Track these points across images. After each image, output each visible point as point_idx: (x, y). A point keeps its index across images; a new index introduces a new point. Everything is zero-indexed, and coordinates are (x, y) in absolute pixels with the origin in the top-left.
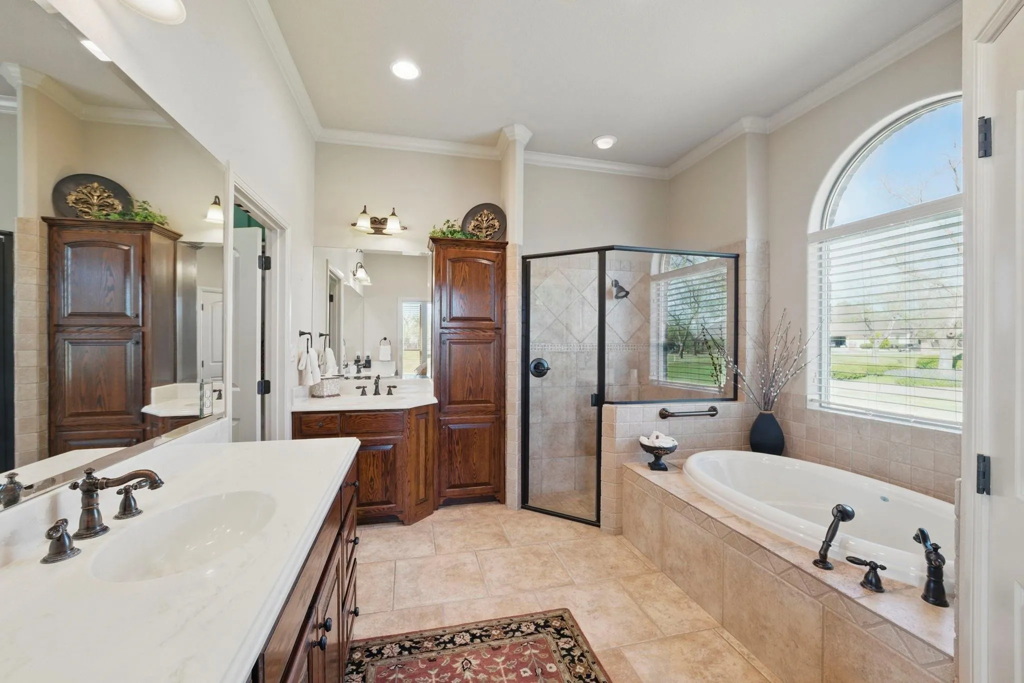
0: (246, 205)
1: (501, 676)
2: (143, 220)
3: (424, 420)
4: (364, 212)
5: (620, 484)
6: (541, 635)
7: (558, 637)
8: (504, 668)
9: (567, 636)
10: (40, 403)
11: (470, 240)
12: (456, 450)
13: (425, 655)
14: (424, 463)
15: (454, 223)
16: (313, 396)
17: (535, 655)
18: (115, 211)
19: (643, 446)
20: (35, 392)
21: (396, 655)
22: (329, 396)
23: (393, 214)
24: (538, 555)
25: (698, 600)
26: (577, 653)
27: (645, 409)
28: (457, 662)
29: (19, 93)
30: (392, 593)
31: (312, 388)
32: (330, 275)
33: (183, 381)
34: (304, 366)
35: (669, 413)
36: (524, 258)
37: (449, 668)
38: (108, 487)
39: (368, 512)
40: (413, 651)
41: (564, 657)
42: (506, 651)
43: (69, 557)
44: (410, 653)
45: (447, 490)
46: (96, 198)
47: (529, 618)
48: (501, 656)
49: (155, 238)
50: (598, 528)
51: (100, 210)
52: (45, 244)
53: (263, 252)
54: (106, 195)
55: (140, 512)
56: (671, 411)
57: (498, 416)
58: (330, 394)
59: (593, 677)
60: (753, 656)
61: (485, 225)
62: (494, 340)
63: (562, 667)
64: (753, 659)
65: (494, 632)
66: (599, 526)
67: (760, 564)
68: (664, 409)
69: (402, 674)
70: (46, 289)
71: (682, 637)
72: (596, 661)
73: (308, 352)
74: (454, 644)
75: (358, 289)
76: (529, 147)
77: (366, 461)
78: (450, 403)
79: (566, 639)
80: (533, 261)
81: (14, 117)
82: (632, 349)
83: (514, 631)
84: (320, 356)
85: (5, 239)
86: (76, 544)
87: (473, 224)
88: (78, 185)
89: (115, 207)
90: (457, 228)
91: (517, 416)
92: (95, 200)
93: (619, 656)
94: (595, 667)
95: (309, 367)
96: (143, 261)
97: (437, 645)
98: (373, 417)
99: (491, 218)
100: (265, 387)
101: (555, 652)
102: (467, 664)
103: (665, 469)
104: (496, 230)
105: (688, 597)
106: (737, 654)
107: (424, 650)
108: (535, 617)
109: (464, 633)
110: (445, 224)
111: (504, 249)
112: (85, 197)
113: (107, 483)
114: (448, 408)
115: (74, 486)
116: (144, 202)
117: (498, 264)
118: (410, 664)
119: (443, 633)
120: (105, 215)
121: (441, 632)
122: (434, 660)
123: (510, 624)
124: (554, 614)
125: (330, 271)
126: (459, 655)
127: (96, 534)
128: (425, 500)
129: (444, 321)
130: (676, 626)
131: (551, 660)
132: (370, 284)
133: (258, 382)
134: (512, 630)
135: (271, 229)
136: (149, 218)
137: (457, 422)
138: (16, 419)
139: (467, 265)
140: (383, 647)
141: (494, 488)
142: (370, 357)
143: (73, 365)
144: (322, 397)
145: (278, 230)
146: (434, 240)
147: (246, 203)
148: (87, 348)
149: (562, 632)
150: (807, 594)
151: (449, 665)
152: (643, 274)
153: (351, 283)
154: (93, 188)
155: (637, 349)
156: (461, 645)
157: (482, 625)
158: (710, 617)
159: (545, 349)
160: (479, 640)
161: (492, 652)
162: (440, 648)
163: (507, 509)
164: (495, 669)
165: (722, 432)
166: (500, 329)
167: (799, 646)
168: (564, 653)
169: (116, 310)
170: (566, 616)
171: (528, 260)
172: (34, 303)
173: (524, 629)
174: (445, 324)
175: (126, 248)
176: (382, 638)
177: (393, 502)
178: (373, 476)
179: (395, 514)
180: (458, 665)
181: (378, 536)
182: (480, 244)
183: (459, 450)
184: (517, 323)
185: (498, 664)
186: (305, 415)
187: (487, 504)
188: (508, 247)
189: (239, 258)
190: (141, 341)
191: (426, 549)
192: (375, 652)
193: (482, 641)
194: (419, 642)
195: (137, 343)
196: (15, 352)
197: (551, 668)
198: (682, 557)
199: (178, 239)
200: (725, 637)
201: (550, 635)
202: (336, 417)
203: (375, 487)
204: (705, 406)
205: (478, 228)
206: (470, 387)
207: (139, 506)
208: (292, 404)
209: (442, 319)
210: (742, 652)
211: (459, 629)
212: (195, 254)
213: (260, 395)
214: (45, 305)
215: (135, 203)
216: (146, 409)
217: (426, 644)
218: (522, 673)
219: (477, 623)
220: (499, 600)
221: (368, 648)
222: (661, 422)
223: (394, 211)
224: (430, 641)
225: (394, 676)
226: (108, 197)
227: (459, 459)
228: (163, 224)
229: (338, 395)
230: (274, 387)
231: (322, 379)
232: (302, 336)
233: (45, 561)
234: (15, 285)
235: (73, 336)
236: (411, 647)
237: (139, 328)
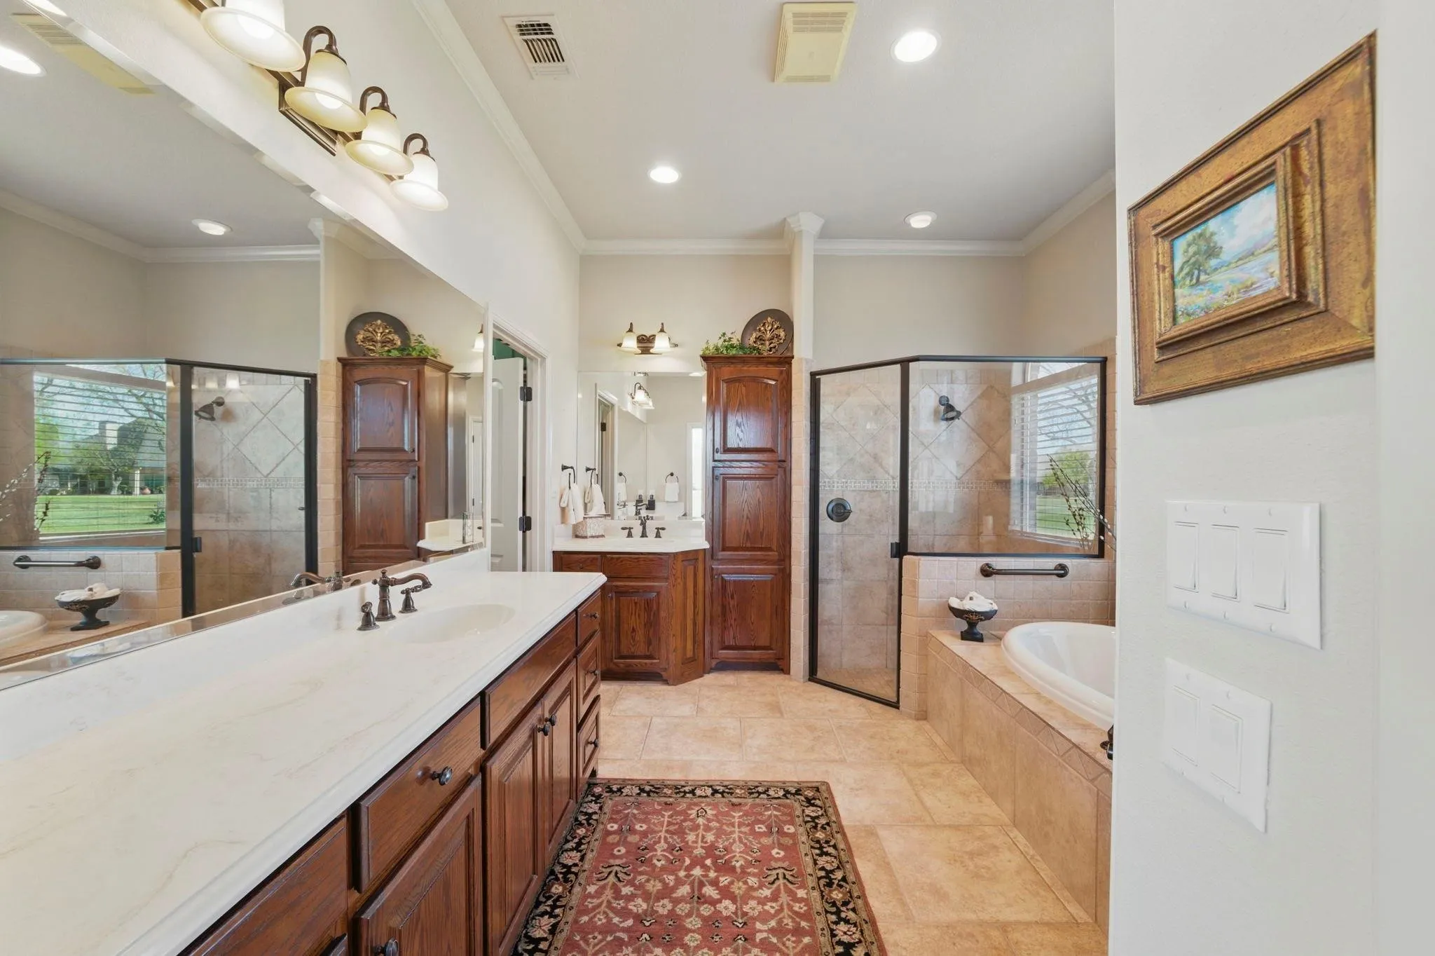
0: (506, 340)
1: (734, 827)
2: (419, 355)
3: (692, 567)
4: (631, 330)
5: (924, 656)
6: (788, 801)
7: (807, 805)
8: (739, 822)
9: (816, 806)
10: (336, 534)
11: (749, 356)
12: (731, 606)
13: (662, 799)
14: (692, 617)
15: (731, 336)
16: (577, 536)
17: (776, 816)
18: (395, 346)
19: (952, 609)
20: (332, 523)
21: (634, 795)
22: (592, 537)
23: (662, 331)
24: (812, 729)
25: (993, 795)
26: (823, 821)
27: (959, 563)
28: (692, 809)
29: (322, 244)
30: (642, 745)
31: (575, 527)
32: (599, 400)
33: (452, 518)
34: (566, 502)
35: (993, 569)
36: (813, 375)
37: (684, 813)
38: (396, 584)
39: (630, 665)
40: (651, 794)
41: (806, 822)
42: (747, 808)
43: (373, 629)
44: (649, 795)
45: (721, 651)
46: (379, 335)
47: (780, 784)
48: (739, 812)
49: (429, 372)
50: (897, 710)
51: (382, 347)
52: (340, 383)
53: (525, 382)
54: (387, 331)
55: (416, 610)
56: (998, 568)
57: (782, 567)
58: (594, 535)
59: (832, 843)
60: (1039, 858)
61: (769, 335)
62: (777, 475)
63: (801, 830)
64: (1037, 860)
65: (738, 791)
66: (898, 708)
67: (1046, 746)
68: (987, 564)
69: (637, 810)
70: (340, 426)
71: (956, 828)
72: (841, 830)
73: (570, 488)
74: (694, 794)
75: (638, 415)
76: (825, 234)
77: (628, 609)
78: (724, 550)
79: (814, 808)
80: (823, 378)
81: (318, 263)
82: (967, 488)
83: (760, 793)
84: (587, 493)
85: (312, 379)
86: (377, 623)
87: (754, 335)
88: (365, 323)
89: (395, 342)
90: (734, 342)
91: (803, 567)
92: (379, 337)
93: (871, 832)
94: (839, 836)
95: (571, 507)
96: (419, 395)
97: (677, 793)
98: (636, 560)
99: (775, 326)
100: (526, 524)
101: (798, 817)
102: (702, 812)
103: (981, 640)
104: (782, 341)
105: (984, 791)
106: (1018, 853)
107: (663, 795)
108: (787, 784)
109: (706, 788)
110: (720, 338)
111: (790, 364)
112: (370, 335)
113: (396, 582)
114: (722, 555)
115: (375, 582)
116: (419, 336)
117: (782, 383)
118: (647, 804)
119: (685, 785)
120: (387, 351)
121: (683, 783)
122: (671, 804)
123: (757, 787)
124: (809, 785)
125: (599, 395)
126: (696, 804)
127: (388, 619)
128: (693, 659)
129: (717, 452)
130: (954, 816)
131: (792, 823)
132: (653, 408)
133: (520, 519)
134: (758, 792)
135: (532, 359)
136: (424, 352)
137: (734, 572)
138: (319, 548)
139: (745, 386)
140: (624, 787)
141: (775, 654)
142: (654, 497)
143: (361, 498)
144: (586, 537)
145: (539, 359)
146: (705, 358)
147: (505, 337)
148: (372, 482)
149: (812, 802)
150: (1085, 778)
151: (684, 810)
152: (985, 387)
153: (629, 408)
154: (377, 325)
155: (976, 487)
156: (700, 796)
157: (727, 783)
158: (1003, 814)
159: (846, 487)
160: (720, 795)
161: (731, 807)
162: (678, 795)
163: (791, 680)
164: (729, 820)
165: (1076, 599)
166: (784, 461)
167: (1078, 841)
168: (809, 819)
169: (395, 446)
170: (823, 788)
171: (817, 377)
172: (332, 439)
173: (771, 792)
174: (718, 456)
175: (404, 383)
176: (624, 780)
177: (657, 657)
178: (635, 627)
179: (659, 671)
180: (693, 813)
181: (639, 693)
182: (760, 360)
183: (734, 606)
184: (803, 455)
185: (734, 817)
186: (566, 555)
187: (768, 672)
188: (793, 361)
189: (502, 390)
190: (417, 476)
191: (687, 710)
192: (615, 789)
193: (723, 797)
194: (659, 788)
195: (414, 477)
196: (318, 485)
197: (789, 829)
198: (979, 744)
199: (449, 370)
200: (1012, 835)
201: (798, 802)
202: (597, 559)
203: (637, 638)
204: (1050, 563)
205: (761, 340)
206: (748, 531)
207: (416, 606)
208: (553, 542)
209: (715, 451)
210: (1026, 852)
211: (702, 783)
212: (465, 383)
213: (522, 532)
214: (340, 440)
215: (411, 337)
216: (421, 544)
217: (665, 790)
218: (756, 828)
219: (722, 782)
220: (753, 765)
221: (609, 786)
222: (982, 581)
223: (663, 327)
224: (670, 789)
225: (630, 810)
226: (390, 333)
227: (734, 615)
228: (435, 357)
229: (603, 536)
230: (536, 524)
231: (584, 518)
232: (565, 471)
233: (360, 629)
234: (318, 423)
235: (363, 470)
236: (651, 791)
237: (415, 463)
